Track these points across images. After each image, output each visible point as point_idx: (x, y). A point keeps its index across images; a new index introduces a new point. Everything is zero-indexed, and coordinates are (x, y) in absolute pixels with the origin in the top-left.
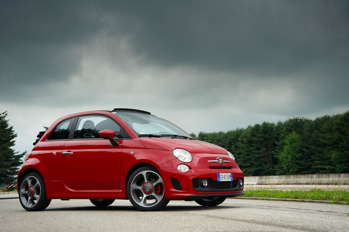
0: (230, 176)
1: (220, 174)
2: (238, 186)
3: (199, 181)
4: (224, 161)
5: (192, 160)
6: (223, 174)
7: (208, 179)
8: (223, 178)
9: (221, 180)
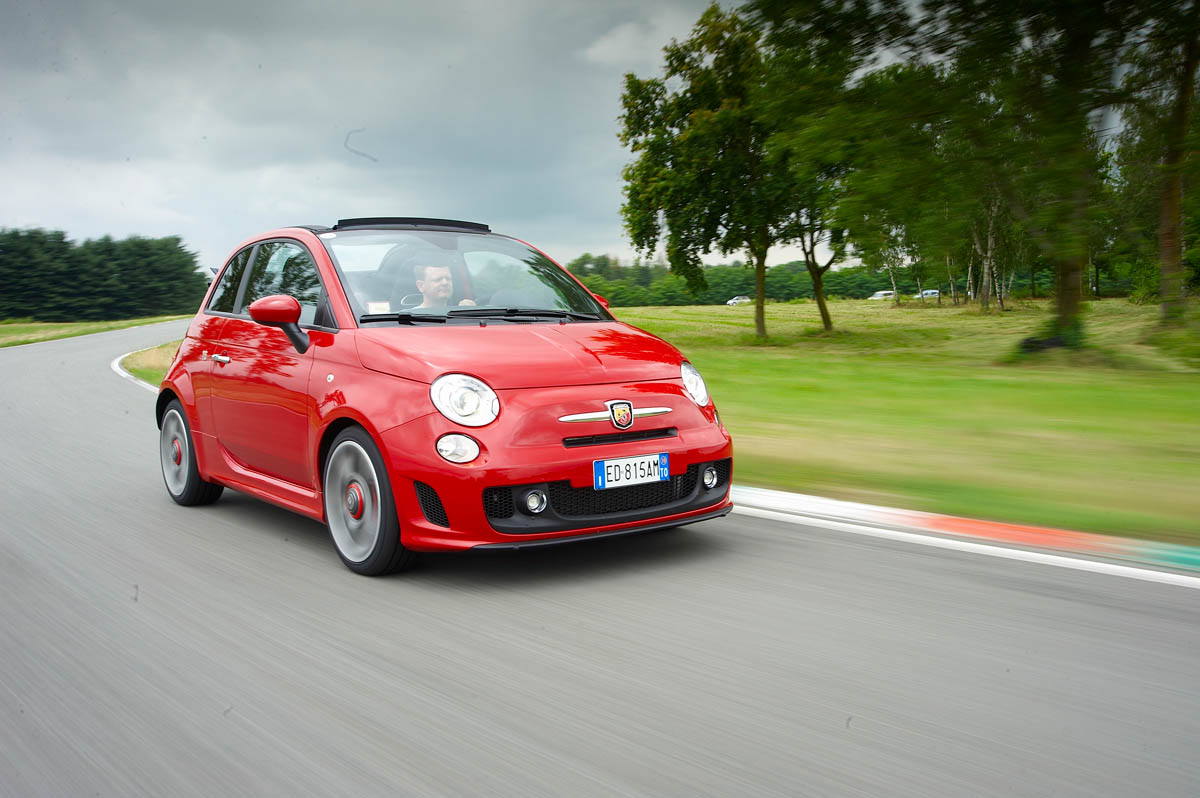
0: (655, 465)
1: (607, 463)
2: (696, 492)
3: (515, 494)
4: (636, 412)
5: (498, 417)
6: (622, 462)
7: (550, 487)
8: (623, 475)
9: (608, 485)
